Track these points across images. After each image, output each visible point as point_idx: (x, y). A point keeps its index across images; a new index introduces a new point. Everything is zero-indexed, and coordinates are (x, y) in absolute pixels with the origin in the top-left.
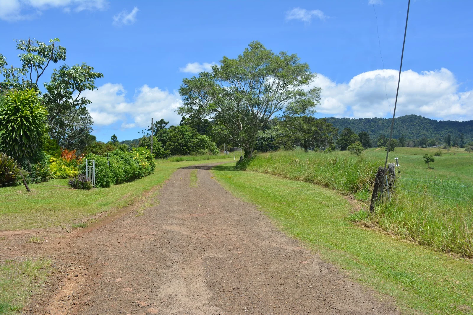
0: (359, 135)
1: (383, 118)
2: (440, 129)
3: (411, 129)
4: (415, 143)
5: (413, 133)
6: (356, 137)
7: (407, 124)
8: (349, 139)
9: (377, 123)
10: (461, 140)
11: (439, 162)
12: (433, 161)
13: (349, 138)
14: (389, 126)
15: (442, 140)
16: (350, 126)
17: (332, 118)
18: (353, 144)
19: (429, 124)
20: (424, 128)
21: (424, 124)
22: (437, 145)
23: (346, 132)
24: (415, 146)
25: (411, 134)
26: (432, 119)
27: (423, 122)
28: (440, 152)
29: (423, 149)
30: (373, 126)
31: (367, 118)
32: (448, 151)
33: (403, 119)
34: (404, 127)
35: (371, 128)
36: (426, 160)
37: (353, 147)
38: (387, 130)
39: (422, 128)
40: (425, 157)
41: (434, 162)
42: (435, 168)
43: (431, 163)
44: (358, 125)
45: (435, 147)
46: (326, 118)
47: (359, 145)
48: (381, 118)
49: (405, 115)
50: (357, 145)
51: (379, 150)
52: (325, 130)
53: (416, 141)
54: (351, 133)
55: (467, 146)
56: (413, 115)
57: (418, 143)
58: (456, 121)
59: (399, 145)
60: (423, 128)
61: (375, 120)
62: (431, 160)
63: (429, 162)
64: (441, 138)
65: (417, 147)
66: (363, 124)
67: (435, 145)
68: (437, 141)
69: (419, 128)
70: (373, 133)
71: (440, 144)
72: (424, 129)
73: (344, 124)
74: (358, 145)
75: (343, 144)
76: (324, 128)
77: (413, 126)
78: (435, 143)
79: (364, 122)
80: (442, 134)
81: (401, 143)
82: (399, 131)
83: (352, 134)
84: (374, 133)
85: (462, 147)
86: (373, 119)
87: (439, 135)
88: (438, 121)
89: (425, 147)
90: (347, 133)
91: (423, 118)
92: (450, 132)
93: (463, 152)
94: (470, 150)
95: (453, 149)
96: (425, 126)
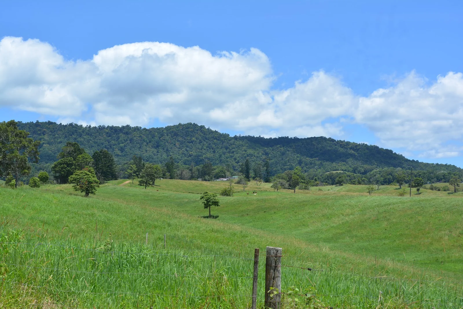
0: (94, 157)
1: (141, 128)
2: (234, 150)
3: (188, 149)
4: (192, 173)
5: (190, 156)
6: (87, 158)
7: (180, 139)
8: (74, 162)
9: (129, 136)
10: (267, 170)
11: (226, 207)
12: (216, 203)
13: (74, 160)
14: (150, 142)
15: (236, 168)
16: (82, 140)
17: (50, 123)
18: (78, 172)
19: (217, 140)
20: (209, 147)
21: (208, 141)
22: (227, 177)
23: (71, 149)
24: (192, 178)
25: (188, 157)
26: (221, 133)
27: (207, 136)
28: (229, 189)
29: (205, 183)
30: (123, 141)
31: (113, 126)
32: (244, 187)
33: (174, 130)
34: (176, 144)
35: (119, 144)
36: (205, 202)
37: (79, 177)
38: (148, 149)
39: (205, 147)
40: (202, 198)
41: (218, 205)
42: (220, 215)
43: (213, 207)
44: (97, 138)
45: (225, 179)
46: (38, 122)
47: (90, 174)
48: (137, 127)
49: (177, 124)
50: (86, 174)
51: (130, 183)
52: (13, 142)
53: (195, 169)
54: (80, 151)
55: (274, 180)
56: (191, 124)
57: (197, 173)
58: (260, 136)
59: (164, 175)
60: (207, 147)
61: (126, 130)
62: (212, 202)
63: (210, 205)
64: (235, 164)
65: (195, 180)
66: (105, 136)
67: (225, 176)
68: (228, 171)
69: (200, 147)
70: (122, 152)
71: (234, 175)
72: (208, 149)
73: (71, 135)
74: (88, 173)
75: (63, 171)
76: (12, 139)
77: (191, 144)
78: (224, 173)
79: (107, 133)
80: (238, 159)
81: (169, 172)
82: (167, 150)
83: (81, 154)
84: (125, 153)
85: (267, 181)
86: (123, 127)
87: (233, 159)
88: (232, 135)
89: (209, 181)
90: (72, 151)
91: (208, 129)
92: (250, 154)
93: (269, 189)
94: (279, 186)
95: (252, 184)
96: (210, 144)
